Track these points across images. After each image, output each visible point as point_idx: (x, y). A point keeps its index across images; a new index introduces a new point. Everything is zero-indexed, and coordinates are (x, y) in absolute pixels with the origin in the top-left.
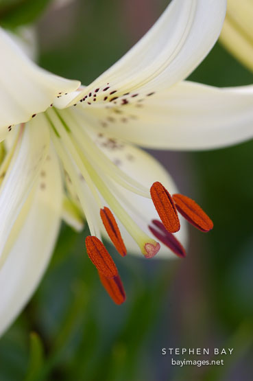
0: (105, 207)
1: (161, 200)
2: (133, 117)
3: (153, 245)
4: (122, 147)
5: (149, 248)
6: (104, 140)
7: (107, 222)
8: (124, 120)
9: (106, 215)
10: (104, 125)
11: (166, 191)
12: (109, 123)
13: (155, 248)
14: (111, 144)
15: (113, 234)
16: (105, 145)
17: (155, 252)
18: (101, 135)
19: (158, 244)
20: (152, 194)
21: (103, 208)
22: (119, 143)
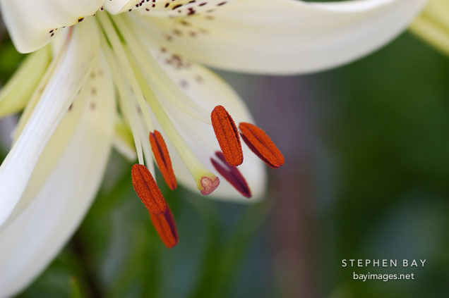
0: (155, 131)
1: (223, 127)
2: (204, 31)
3: (211, 180)
4: (189, 65)
5: (205, 182)
6: (168, 56)
7: (157, 148)
8: (193, 34)
9: (156, 140)
10: (169, 38)
11: (229, 117)
12: (175, 37)
13: (213, 183)
14: (176, 62)
15: (163, 163)
16: (169, 62)
17: (213, 189)
18: (164, 50)
19: (217, 179)
20: (212, 119)
21: (153, 132)
22: (185, 61)
